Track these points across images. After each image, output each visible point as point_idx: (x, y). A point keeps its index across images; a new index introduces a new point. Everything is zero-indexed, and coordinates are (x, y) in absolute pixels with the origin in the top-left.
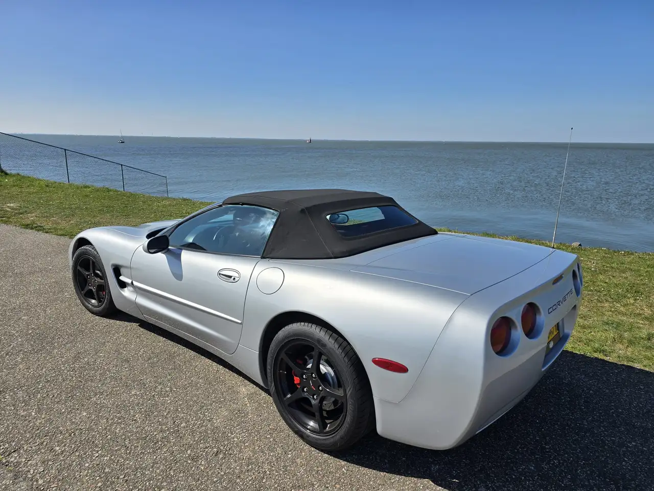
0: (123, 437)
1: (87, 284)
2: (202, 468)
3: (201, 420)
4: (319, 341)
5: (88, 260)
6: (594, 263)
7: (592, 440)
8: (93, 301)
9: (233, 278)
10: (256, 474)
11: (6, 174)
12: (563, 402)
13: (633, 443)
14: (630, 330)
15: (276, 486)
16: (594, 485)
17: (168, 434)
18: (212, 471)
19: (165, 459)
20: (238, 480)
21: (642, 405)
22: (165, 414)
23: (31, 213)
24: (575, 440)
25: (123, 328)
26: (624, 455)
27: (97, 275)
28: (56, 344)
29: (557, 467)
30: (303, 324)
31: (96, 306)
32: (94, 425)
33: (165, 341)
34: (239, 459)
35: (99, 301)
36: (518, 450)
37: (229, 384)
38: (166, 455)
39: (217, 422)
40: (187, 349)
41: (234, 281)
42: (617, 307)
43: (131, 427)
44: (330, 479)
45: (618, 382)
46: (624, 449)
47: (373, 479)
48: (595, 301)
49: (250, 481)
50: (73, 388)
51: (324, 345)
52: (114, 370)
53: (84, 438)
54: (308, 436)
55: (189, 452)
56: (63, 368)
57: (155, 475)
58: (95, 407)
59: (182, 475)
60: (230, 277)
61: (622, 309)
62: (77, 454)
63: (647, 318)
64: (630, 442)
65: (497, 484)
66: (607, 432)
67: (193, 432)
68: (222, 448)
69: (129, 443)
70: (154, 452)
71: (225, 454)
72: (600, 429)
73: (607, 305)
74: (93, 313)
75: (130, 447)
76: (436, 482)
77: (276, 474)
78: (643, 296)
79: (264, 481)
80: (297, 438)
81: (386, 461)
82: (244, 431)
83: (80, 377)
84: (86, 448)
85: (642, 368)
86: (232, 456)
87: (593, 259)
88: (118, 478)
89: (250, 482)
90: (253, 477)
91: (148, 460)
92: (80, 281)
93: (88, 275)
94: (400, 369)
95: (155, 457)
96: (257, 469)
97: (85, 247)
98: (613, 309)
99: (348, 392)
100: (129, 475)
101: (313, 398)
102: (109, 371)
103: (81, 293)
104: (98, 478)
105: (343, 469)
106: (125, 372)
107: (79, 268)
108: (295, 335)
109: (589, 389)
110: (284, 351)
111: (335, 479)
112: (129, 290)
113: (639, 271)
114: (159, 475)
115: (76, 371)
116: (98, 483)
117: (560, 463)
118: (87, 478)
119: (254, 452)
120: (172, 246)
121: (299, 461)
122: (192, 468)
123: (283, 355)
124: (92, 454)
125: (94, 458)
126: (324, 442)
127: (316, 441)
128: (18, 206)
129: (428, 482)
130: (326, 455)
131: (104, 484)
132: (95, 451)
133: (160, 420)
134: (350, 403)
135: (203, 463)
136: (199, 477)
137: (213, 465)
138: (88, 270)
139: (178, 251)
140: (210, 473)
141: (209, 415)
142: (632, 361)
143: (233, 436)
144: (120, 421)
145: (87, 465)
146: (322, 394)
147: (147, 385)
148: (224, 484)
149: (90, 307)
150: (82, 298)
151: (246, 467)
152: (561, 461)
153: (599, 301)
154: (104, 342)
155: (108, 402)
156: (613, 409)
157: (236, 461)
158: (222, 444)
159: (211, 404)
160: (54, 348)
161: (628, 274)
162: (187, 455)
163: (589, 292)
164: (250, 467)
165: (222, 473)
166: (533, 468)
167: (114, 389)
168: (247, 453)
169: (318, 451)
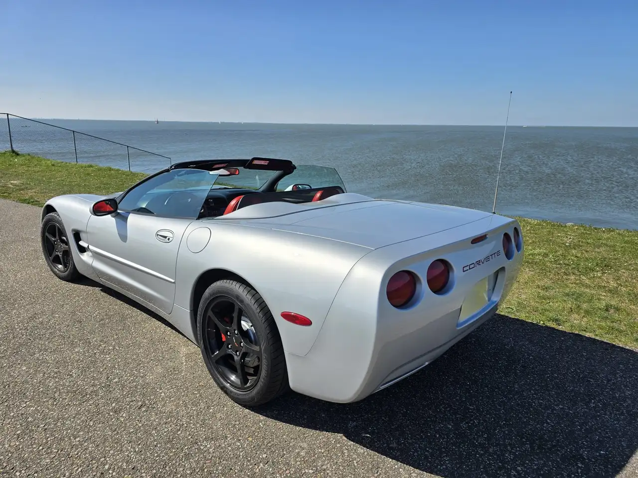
0: (55, 390)
1: (55, 250)
2: (122, 420)
3: (135, 376)
4: (238, 297)
5: (54, 226)
6: (570, 239)
7: (519, 402)
8: (60, 266)
9: (168, 238)
10: (174, 426)
11: (18, 154)
12: (500, 366)
13: (560, 406)
14: (590, 301)
15: (190, 437)
16: (509, 445)
17: (99, 388)
18: (131, 423)
19: (89, 411)
20: (154, 432)
21: (580, 370)
22: (101, 370)
23: (31, 189)
24: (502, 402)
25: (85, 292)
26: (548, 417)
27: (63, 241)
28: (17, 305)
29: (476, 426)
30: (225, 281)
31: (62, 271)
32: (30, 378)
33: (122, 304)
34: (161, 412)
35: (65, 266)
36: (440, 410)
37: (172, 343)
38: (90, 407)
39: (150, 378)
40: (141, 312)
41: (168, 241)
42: (583, 279)
43: (64, 381)
44: (245, 432)
45: (561, 349)
46: (548, 412)
47: (287, 434)
48: (562, 274)
49: (165, 432)
50: (21, 345)
51: (242, 301)
52: (64, 329)
53: (17, 390)
54: (231, 392)
55: (114, 405)
56: (17, 327)
57: (74, 425)
58: (36, 363)
59: (100, 425)
60: (165, 237)
61: (587, 281)
62: (6, 404)
63: (610, 291)
64: (557, 405)
65: (410, 441)
66: (537, 395)
67: (123, 387)
68: (147, 402)
69: (59, 395)
70: (80, 404)
71: (148, 407)
72: (530, 392)
73: (573, 277)
74: (60, 278)
75: (58, 399)
76: (349, 437)
77: (193, 426)
78: (612, 269)
79: (179, 432)
80: (223, 395)
81: (305, 417)
82: (173, 387)
83: (30, 335)
84: (16, 399)
85: (593, 337)
86: (155, 409)
87: (570, 235)
88: (38, 427)
89: (165, 434)
90: (170, 429)
91: (72, 411)
92: (49, 248)
93: (55, 241)
94: (306, 322)
95: (79, 409)
96: (175, 422)
97: (51, 214)
98: (578, 282)
99: (262, 347)
100: (50, 424)
101: (236, 354)
102: (60, 331)
103: (49, 258)
104: (19, 426)
105: (260, 424)
106: (74, 331)
107: (47, 234)
108: (219, 292)
109: (529, 355)
110: (211, 308)
111: (250, 433)
112: (88, 255)
113: (614, 246)
114: (79, 425)
115: (28, 330)
116: (18, 430)
117: (479, 423)
118: (8, 426)
119: (177, 406)
120: (120, 210)
121: (218, 415)
122: (112, 419)
123: (210, 313)
124: (20, 404)
125: (21, 408)
126: (244, 397)
127: (238, 397)
128: (21, 183)
129: (341, 437)
130: (247, 410)
131: (23, 432)
132: (23, 402)
133: (95, 375)
134: (264, 357)
135: (124, 415)
136: (116, 428)
137: (134, 417)
138: (55, 237)
139: (125, 215)
140: (128, 424)
141: (144, 372)
142: (585, 331)
143: (161, 391)
144: (56, 375)
145: (12, 414)
146: (243, 350)
147: (92, 344)
148: (139, 435)
149: (58, 272)
150: (51, 264)
151: (165, 420)
152: (482, 421)
153: (565, 274)
154: (63, 304)
155: (50, 358)
156: (549, 374)
157: (156, 415)
158: (148, 398)
159: (148, 363)
160: (14, 309)
161: (602, 249)
162: (111, 408)
163: (558, 266)
164: (169, 419)
165: (140, 425)
166: (450, 427)
167: (59, 347)
168: (170, 407)
169: (240, 406)
